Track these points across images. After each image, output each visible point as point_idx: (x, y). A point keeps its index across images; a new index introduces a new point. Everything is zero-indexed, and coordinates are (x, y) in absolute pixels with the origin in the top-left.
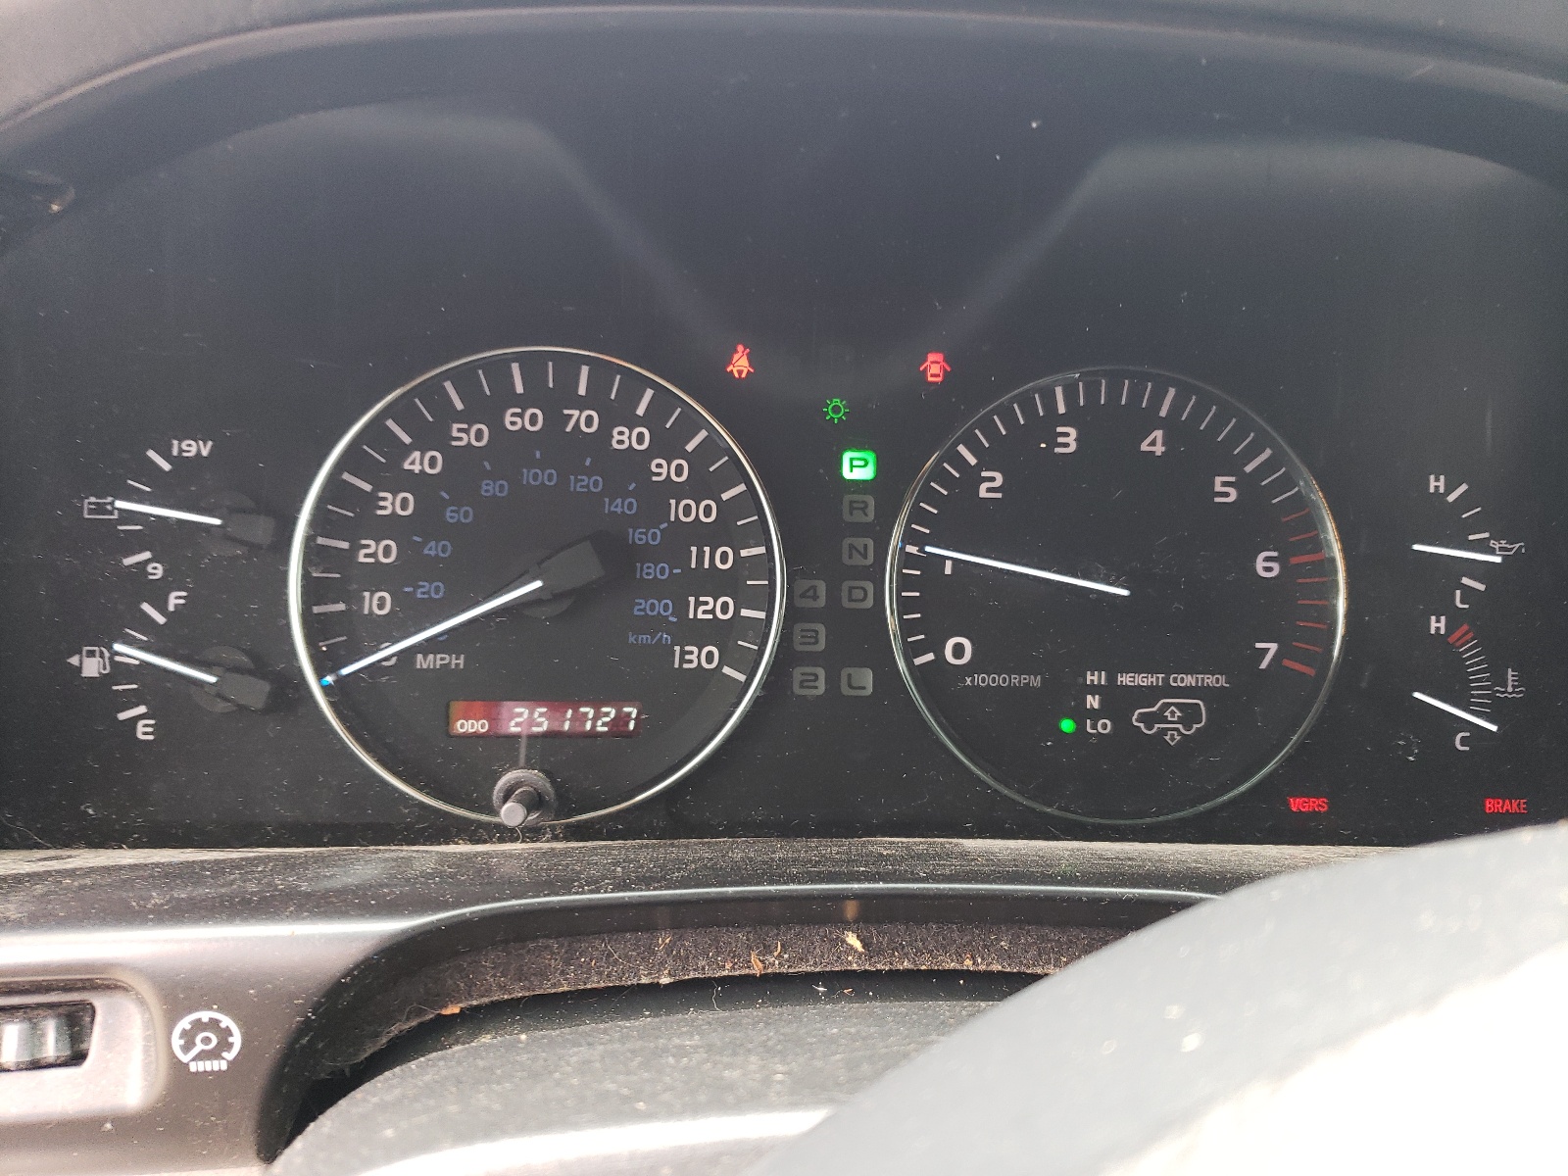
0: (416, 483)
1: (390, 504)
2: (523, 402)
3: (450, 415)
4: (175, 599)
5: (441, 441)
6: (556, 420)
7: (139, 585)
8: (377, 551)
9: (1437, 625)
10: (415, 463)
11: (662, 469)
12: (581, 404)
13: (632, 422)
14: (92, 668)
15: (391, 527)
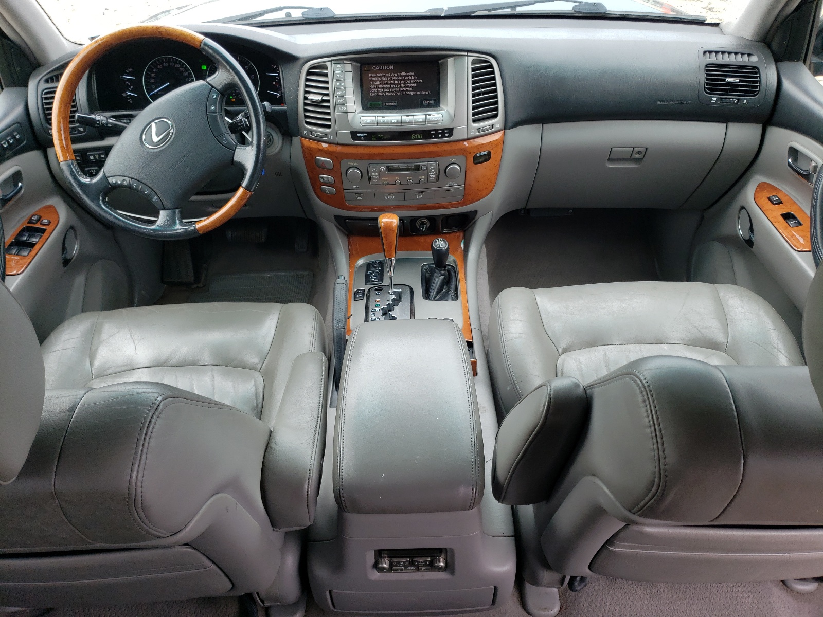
0: (155, 72)
1: (153, 75)
2: (165, 63)
3: (153, 69)
4: (132, 87)
5: (157, 67)
6: (169, 64)
7: (127, 85)
8: (153, 81)
9: (274, 83)
10: (155, 70)
11: (181, 69)
12: (172, 62)
13: (177, 64)
14: (124, 95)
15: (154, 78)
